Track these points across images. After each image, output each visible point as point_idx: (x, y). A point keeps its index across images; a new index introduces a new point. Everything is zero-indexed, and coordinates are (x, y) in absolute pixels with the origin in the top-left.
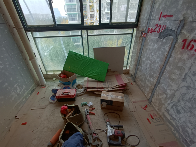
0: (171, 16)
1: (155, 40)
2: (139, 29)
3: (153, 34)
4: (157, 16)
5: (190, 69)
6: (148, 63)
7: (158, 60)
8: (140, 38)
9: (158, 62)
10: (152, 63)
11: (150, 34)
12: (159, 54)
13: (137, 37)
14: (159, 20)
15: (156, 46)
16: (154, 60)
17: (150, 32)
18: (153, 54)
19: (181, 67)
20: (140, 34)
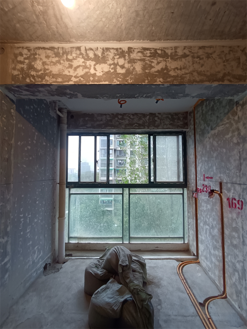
0: (212, 178)
1: (206, 200)
2: (190, 189)
3: (203, 194)
4: (202, 177)
5: (243, 228)
6: (207, 228)
7: (215, 223)
8: (192, 198)
9: (216, 226)
10: (211, 229)
11: (200, 194)
12: (214, 215)
13: (188, 197)
14: (204, 181)
15: (209, 207)
16: (211, 223)
17: (199, 192)
18: (208, 217)
19: (236, 227)
20: (191, 194)
